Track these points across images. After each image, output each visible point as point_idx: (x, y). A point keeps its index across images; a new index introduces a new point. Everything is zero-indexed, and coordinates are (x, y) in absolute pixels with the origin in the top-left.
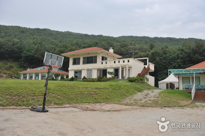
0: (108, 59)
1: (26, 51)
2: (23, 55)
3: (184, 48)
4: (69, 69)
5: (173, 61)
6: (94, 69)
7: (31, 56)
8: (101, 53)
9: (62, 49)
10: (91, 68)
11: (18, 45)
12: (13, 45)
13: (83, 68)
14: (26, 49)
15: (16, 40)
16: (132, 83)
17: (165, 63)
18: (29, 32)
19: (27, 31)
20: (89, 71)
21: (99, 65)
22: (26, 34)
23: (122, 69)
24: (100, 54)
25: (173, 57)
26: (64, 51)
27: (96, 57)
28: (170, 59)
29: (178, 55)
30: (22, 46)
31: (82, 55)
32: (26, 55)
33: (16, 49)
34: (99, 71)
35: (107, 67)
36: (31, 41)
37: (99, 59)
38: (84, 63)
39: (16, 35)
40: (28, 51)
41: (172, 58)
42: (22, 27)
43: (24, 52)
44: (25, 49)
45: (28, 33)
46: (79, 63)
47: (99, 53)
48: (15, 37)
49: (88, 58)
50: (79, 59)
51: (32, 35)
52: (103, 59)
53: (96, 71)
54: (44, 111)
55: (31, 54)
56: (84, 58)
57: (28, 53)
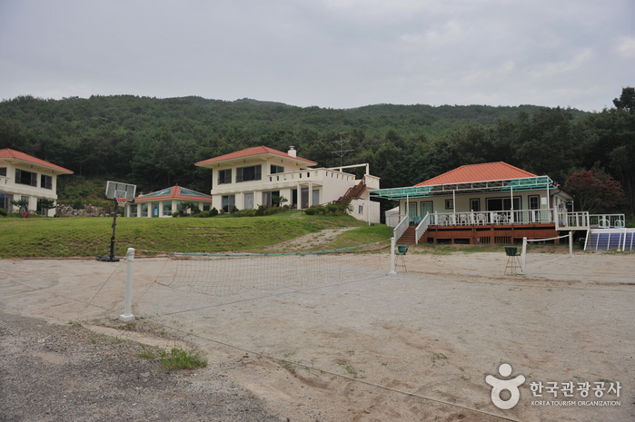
0: (286, 171)
1: (139, 155)
2: (133, 164)
3: (448, 141)
4: (212, 192)
5: (421, 169)
6: (257, 191)
7: (149, 165)
8: (269, 158)
9: (208, 149)
10: (250, 189)
11: (124, 143)
12: (114, 143)
13: (237, 190)
14: (140, 150)
15: (122, 131)
16: (311, 217)
17: (406, 172)
18: (153, 109)
19: (147, 107)
20: (249, 194)
21: (267, 182)
22: (144, 113)
23: (302, 189)
24: (266, 161)
25: (421, 161)
26: (211, 153)
27: (259, 167)
28: (415, 165)
29: (432, 155)
30: (133, 144)
31: (235, 163)
32: (138, 164)
33: (118, 152)
34: (266, 195)
35: (280, 187)
36: (153, 131)
37: (266, 171)
38: (239, 180)
39: (123, 120)
40: (144, 155)
41: (418, 162)
42: (138, 97)
43: (136, 157)
44: (137, 151)
45: (150, 111)
46: (229, 181)
47: (265, 159)
48: (120, 124)
49: (246, 169)
50: (229, 171)
51: (158, 116)
52: (274, 170)
53: (260, 195)
54: (112, 260)
55: (149, 162)
56: (239, 170)
57: (143, 160)
